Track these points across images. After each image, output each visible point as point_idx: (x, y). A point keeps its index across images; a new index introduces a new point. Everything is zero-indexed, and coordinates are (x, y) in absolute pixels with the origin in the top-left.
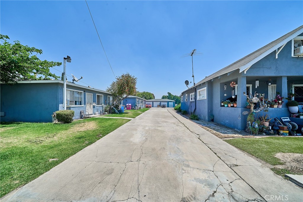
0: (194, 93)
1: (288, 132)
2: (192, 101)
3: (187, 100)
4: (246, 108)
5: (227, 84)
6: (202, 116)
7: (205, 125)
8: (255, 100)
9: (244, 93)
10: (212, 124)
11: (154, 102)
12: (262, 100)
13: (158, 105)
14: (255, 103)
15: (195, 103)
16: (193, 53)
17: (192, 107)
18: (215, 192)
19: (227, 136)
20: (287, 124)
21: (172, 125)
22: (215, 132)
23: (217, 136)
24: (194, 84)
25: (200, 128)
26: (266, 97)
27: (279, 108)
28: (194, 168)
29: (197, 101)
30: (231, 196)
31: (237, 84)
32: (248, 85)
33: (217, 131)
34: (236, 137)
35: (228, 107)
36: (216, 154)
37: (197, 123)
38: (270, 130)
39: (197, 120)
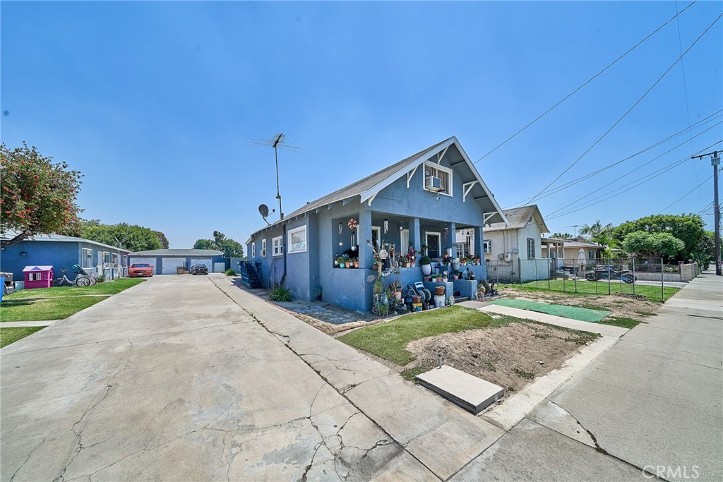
0: (281, 237)
1: (421, 304)
2: (277, 255)
3: (264, 254)
4: (372, 269)
5: (344, 221)
6: (300, 289)
7: (304, 312)
8: (383, 254)
9: (368, 241)
10: (318, 307)
11: (163, 259)
12: (392, 256)
13: (179, 268)
14: (383, 261)
15: (283, 260)
16: (277, 141)
17: (278, 270)
18: (309, 468)
19: (343, 327)
20: (421, 292)
21: (219, 324)
22: (321, 323)
23: (324, 331)
24: (282, 215)
25: (292, 319)
26: (398, 249)
27: (411, 267)
28: (265, 428)
29: (287, 256)
30: (340, 458)
31: (358, 223)
32: (375, 228)
33: (326, 320)
34: (358, 326)
35: (345, 267)
36: (318, 373)
37: (286, 308)
38: (402, 305)
39: (289, 300)
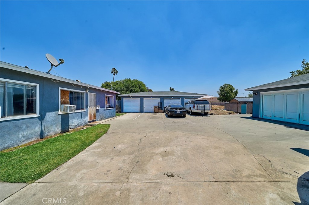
11: (144, 99)
13: (155, 108)
